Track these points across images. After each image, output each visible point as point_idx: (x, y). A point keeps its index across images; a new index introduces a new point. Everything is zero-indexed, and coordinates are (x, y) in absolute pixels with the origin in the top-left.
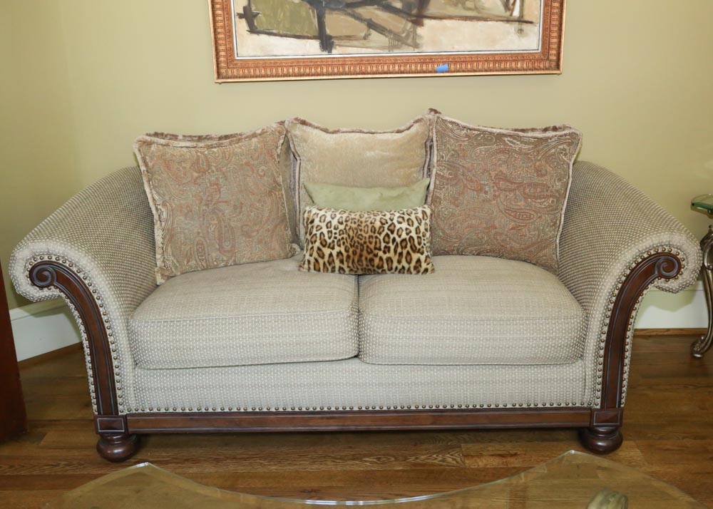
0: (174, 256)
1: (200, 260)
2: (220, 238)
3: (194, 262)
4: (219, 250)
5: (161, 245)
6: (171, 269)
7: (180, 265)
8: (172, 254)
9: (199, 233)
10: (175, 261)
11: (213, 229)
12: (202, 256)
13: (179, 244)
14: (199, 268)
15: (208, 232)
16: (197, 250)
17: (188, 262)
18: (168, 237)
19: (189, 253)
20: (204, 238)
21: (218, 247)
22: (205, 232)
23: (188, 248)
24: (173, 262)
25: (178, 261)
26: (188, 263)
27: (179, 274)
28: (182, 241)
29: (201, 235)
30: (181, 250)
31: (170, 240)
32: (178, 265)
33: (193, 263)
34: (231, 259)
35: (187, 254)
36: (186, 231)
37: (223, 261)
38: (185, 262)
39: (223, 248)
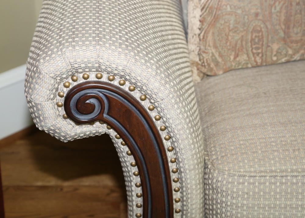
0: (216, 47)
1: (254, 54)
2: (287, 22)
3: (245, 57)
4: (284, 39)
5: (198, 32)
6: (209, 65)
7: (223, 60)
8: (215, 43)
9: (257, 15)
10: (217, 55)
11: (278, 8)
12: (257, 48)
13: (227, 30)
14: (250, 66)
15: (271, 13)
16: (252, 40)
17: (237, 56)
18: (209, 19)
19: (239, 45)
20: (264, 22)
21: (282, 34)
22: (267, 13)
23: (237, 37)
24: (213, 55)
25: (221, 55)
26: (235, 58)
27: (221, 72)
28: (231, 26)
29: (260, 17)
30: (227, 39)
31: (213, 24)
32: (220, 60)
33: (243, 58)
34: (298, 52)
35: (236, 45)
36: (239, 11)
37: (286, 55)
38: (232, 58)
39: (289, 37)
